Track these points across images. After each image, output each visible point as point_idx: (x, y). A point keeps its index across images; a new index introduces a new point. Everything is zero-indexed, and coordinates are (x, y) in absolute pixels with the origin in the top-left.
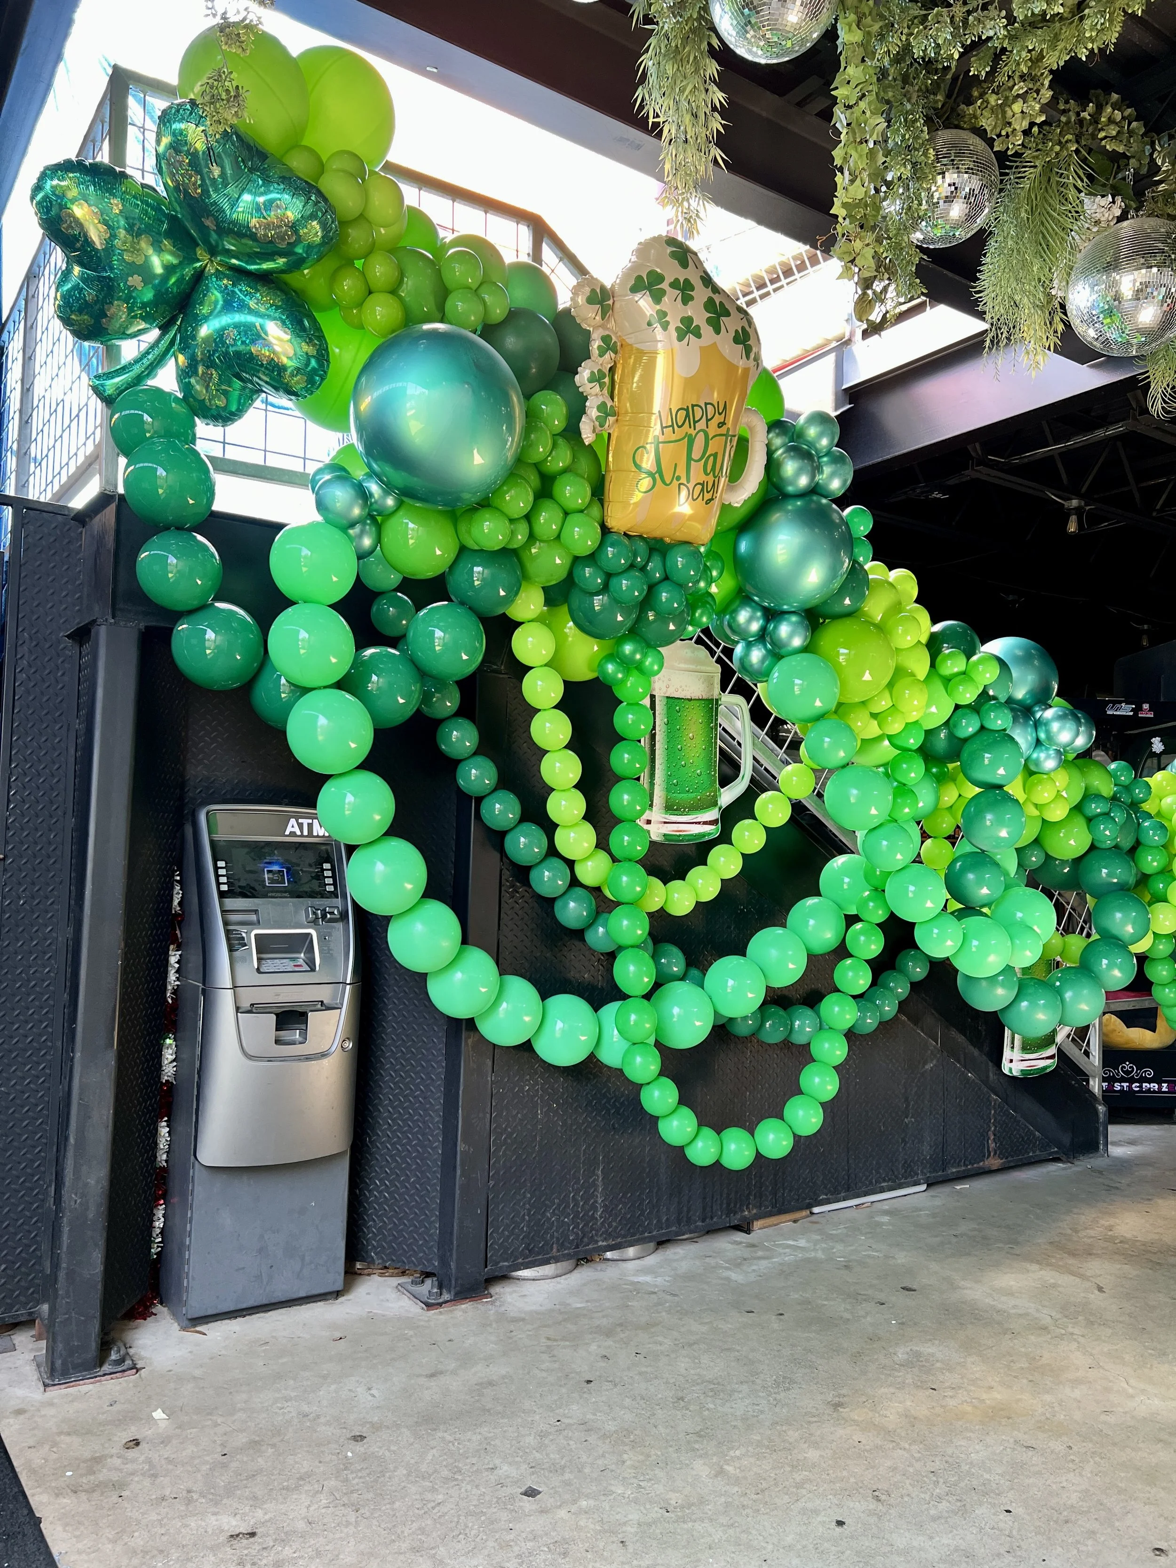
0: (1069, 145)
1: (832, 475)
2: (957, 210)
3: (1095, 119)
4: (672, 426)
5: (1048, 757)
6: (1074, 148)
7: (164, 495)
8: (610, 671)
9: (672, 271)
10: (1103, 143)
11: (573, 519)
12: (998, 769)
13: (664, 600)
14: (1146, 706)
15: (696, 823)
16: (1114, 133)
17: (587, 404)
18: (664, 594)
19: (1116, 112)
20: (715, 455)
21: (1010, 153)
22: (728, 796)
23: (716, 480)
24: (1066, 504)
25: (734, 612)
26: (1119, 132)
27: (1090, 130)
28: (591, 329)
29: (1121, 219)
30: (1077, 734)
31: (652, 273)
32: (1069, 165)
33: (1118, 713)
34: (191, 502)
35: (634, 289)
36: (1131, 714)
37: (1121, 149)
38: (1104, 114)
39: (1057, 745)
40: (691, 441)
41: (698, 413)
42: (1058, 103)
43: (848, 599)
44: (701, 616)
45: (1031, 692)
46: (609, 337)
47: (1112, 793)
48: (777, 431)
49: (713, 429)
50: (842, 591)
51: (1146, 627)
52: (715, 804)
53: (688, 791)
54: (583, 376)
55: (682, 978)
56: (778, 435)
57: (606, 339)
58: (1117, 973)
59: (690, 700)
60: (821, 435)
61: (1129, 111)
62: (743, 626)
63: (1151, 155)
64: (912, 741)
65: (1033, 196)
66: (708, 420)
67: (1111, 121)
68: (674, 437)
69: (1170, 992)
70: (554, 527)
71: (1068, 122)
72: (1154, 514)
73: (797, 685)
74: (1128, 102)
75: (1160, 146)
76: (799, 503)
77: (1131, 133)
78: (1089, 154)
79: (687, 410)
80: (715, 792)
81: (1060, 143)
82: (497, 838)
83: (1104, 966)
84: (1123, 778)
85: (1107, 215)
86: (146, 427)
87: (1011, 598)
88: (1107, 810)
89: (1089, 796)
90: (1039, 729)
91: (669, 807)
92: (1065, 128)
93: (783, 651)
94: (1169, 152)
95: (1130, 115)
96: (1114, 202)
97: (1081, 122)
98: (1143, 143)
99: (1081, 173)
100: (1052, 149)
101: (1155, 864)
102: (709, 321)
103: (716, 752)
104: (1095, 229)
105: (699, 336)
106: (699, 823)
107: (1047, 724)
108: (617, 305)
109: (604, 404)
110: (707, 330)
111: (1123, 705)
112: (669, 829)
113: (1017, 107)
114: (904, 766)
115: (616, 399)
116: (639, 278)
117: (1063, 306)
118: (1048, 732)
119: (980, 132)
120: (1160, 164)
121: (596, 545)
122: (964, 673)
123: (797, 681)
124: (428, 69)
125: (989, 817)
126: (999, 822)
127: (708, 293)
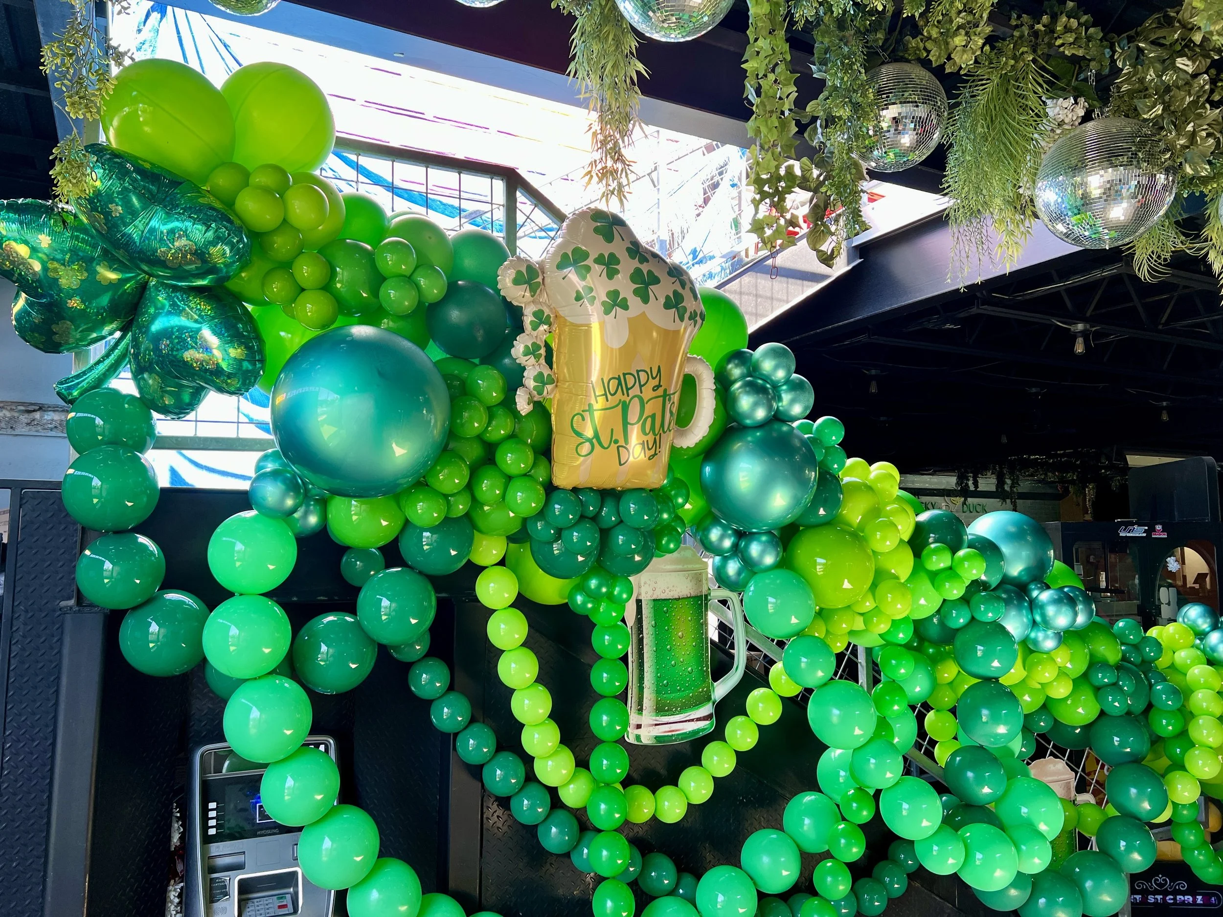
0: (1025, 56)
1: (793, 401)
2: (907, 140)
3: (1050, 29)
4: (605, 394)
5: (1046, 637)
6: (1031, 58)
7: (99, 505)
8: (579, 603)
9: (597, 247)
10: (1061, 49)
11: (516, 484)
12: (993, 661)
13: (620, 543)
14: (1159, 527)
15: (689, 721)
16: (1071, 40)
17: (525, 374)
18: (621, 537)
19: (1072, 20)
20: (653, 417)
21: (962, 72)
22: (721, 689)
23: (658, 438)
24: (1072, 328)
25: (707, 530)
26: (1076, 39)
27: (1046, 40)
28: (523, 306)
29: (1087, 118)
30: (1076, 614)
31: (576, 251)
32: (1027, 73)
33: (1131, 535)
34: (130, 504)
35: (560, 266)
36: (1144, 535)
37: (1080, 53)
38: (1058, 24)
39: (1055, 629)
40: (625, 407)
41: (630, 381)
42: (1010, 19)
43: (822, 509)
44: (668, 543)
45: (1027, 570)
46: (541, 312)
47: (1120, 655)
48: (736, 361)
49: (648, 393)
50: (816, 502)
51: (1165, 404)
52: (709, 698)
53: (679, 691)
54: (519, 348)
55: (672, 892)
56: (737, 366)
57: (538, 314)
58: (1136, 856)
59: (678, 599)
60: (776, 367)
61: (1084, 18)
62: (716, 543)
63: (1112, 56)
64: (901, 635)
65: (992, 107)
66: (641, 386)
67: (1067, 29)
68: (608, 405)
69: (1200, 854)
70: (498, 492)
71: (1021, 37)
72: (1160, 327)
73: (771, 603)
74: (1084, 8)
75: (1120, 48)
76: (758, 434)
77: (1089, 39)
78: (1046, 63)
79: (619, 379)
80: (708, 687)
81: (1014, 57)
82: (476, 771)
83: (1122, 848)
84: (1131, 637)
85: (1070, 116)
86: (98, 430)
87: (1034, 390)
88: (1114, 680)
89: (1095, 664)
90: (1034, 612)
91: (661, 709)
92: (1019, 42)
93: (756, 569)
94: (1129, 56)
95: (1086, 21)
96: (1076, 103)
97: (1036, 34)
98: (1102, 46)
99: (1040, 80)
100: (1006, 63)
101: (1170, 728)
102: (636, 292)
103: (707, 647)
104: (1058, 131)
105: (625, 307)
106: (692, 720)
107: (1042, 607)
108: (547, 281)
109: (541, 374)
110: (634, 302)
111: (1136, 527)
112: (660, 731)
113: (959, 40)
114: (893, 662)
115: (555, 366)
116: (565, 256)
117: (1032, 201)
118: (1043, 616)
119: (925, 63)
120: (1120, 66)
121: (541, 504)
122: (951, 568)
123: (771, 600)
124: (395, 55)
125: (985, 712)
126: (996, 719)
127: (635, 263)
